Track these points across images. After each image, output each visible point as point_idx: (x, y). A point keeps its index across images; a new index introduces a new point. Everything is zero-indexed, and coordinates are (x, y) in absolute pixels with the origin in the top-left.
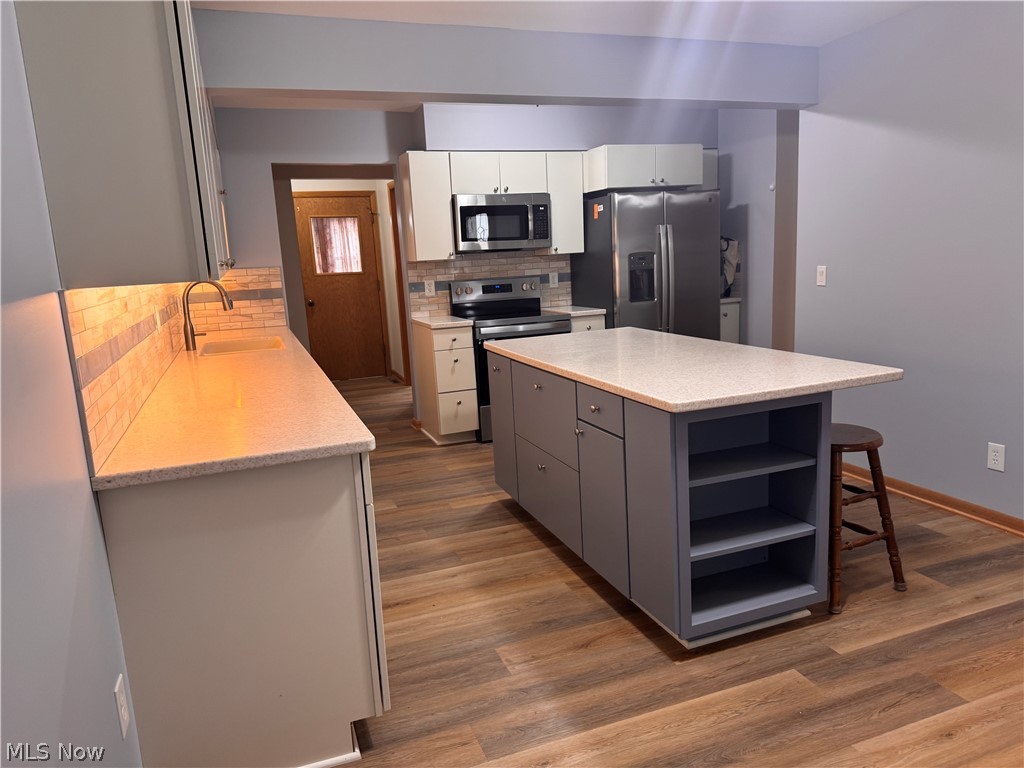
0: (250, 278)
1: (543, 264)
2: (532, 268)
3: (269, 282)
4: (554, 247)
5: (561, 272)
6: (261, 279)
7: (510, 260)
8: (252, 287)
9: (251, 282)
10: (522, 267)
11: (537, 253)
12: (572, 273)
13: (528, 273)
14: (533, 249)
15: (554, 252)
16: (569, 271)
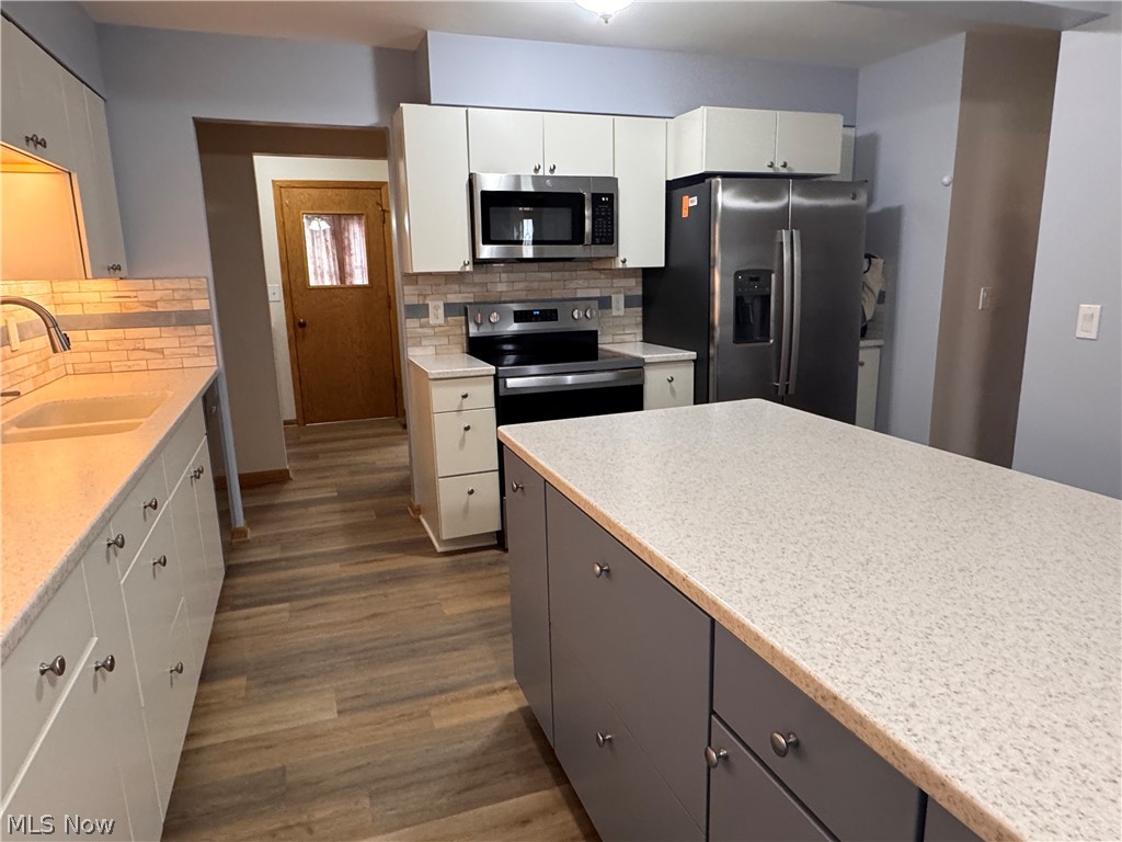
0: (158, 295)
1: (603, 282)
2: (586, 287)
3: (190, 299)
4: (621, 257)
5: (629, 293)
6: (177, 296)
7: (556, 275)
8: (162, 307)
9: (161, 300)
10: (573, 285)
11: (596, 265)
12: (644, 296)
13: (580, 294)
14: (589, 260)
15: (620, 265)
16: (640, 293)
